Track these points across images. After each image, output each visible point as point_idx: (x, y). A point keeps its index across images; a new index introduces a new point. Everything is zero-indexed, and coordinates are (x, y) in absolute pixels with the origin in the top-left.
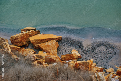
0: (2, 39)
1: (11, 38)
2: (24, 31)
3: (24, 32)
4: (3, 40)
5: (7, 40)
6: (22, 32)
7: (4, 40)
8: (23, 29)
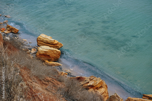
0: (117, 96)
1: (128, 99)
2: (146, 97)
3: (146, 99)
4: (117, 98)
5: (122, 99)
6: (144, 98)
7: (119, 98)
8: (146, 95)
